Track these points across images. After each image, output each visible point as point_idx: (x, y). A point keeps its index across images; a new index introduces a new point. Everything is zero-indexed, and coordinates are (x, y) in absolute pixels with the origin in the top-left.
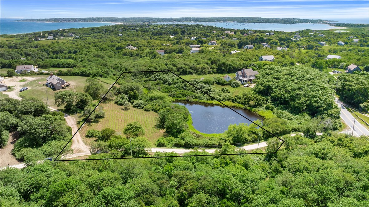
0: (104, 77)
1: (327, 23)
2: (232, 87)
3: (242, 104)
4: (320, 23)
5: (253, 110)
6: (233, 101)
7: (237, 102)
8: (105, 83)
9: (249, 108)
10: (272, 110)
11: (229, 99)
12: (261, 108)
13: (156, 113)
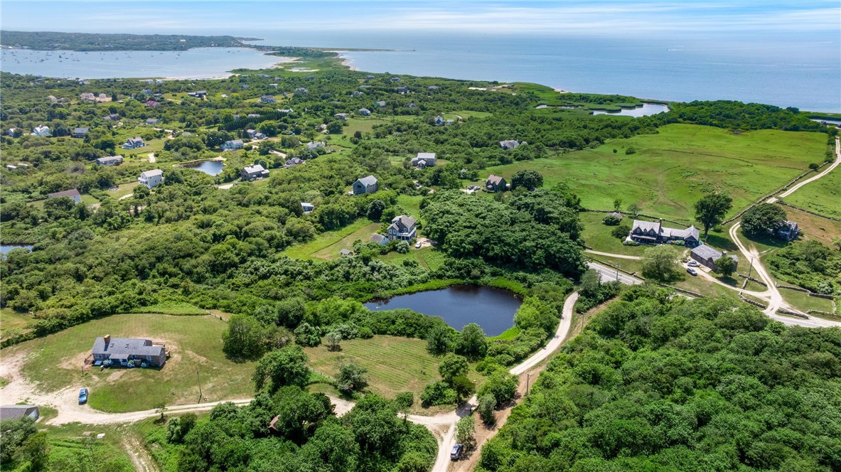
0: (152, 303)
1: (249, 46)
2: (400, 253)
3: (457, 277)
4: (237, 46)
5: (480, 281)
6: (440, 277)
7: (449, 277)
8: (190, 315)
9: (472, 281)
10: (502, 275)
11: (433, 276)
12: (487, 276)
13: (386, 336)
